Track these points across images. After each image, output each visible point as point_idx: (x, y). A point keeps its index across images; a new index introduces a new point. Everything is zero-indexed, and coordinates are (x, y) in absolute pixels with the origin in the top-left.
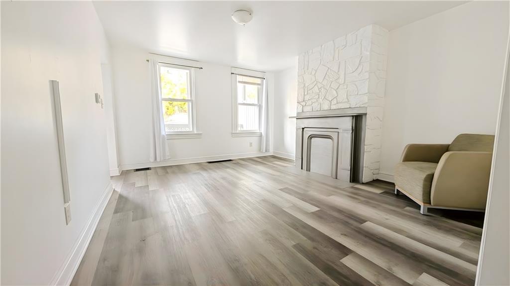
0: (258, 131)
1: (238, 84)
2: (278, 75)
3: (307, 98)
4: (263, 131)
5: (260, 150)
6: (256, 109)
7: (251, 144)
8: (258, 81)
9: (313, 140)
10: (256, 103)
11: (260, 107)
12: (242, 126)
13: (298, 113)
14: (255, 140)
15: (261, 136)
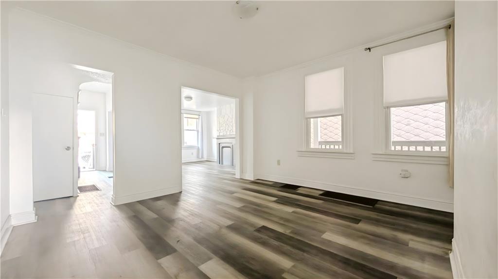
0: (197, 146)
1: (184, 118)
2: (208, 114)
3: (221, 128)
4: (200, 146)
5: (198, 157)
6: (196, 132)
7: (192, 154)
8: (197, 117)
9: (224, 149)
10: (195, 129)
11: (198, 131)
12: (186, 143)
13: (218, 136)
14: (195, 151)
15: (198, 149)
